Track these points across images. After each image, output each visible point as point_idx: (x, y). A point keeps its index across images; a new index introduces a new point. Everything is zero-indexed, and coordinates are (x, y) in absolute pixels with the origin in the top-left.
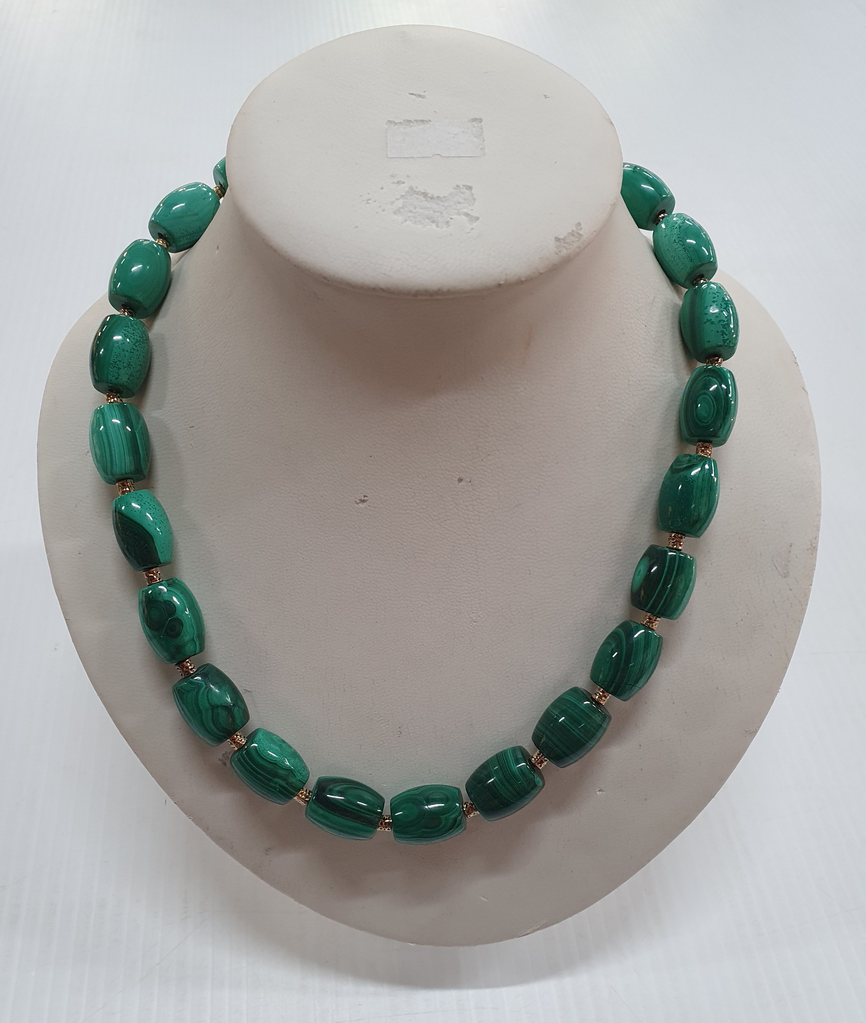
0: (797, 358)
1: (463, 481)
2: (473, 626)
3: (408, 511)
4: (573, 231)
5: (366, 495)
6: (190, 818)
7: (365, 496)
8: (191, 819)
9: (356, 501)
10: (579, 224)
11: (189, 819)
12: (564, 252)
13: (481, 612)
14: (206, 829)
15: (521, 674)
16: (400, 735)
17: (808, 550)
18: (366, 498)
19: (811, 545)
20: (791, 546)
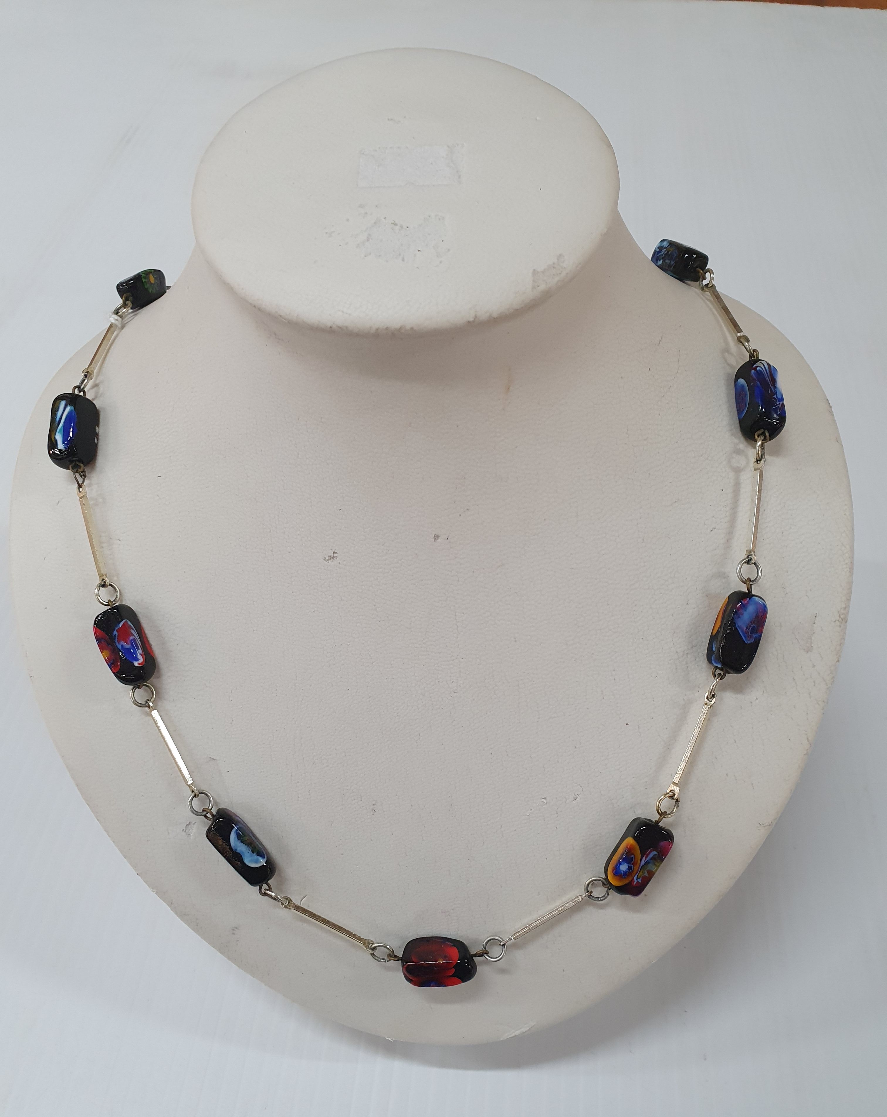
0: (832, 407)
1: (439, 538)
2: (452, 697)
3: (380, 570)
4: (554, 263)
5: (335, 551)
6: (153, 890)
7: (334, 553)
8: (154, 892)
9: (325, 558)
10: (560, 256)
11: (152, 892)
12: (543, 287)
13: (462, 682)
14: (171, 904)
15: (507, 752)
16: (374, 813)
17: (835, 621)
18: (335, 555)
19: (840, 617)
20: (816, 616)
